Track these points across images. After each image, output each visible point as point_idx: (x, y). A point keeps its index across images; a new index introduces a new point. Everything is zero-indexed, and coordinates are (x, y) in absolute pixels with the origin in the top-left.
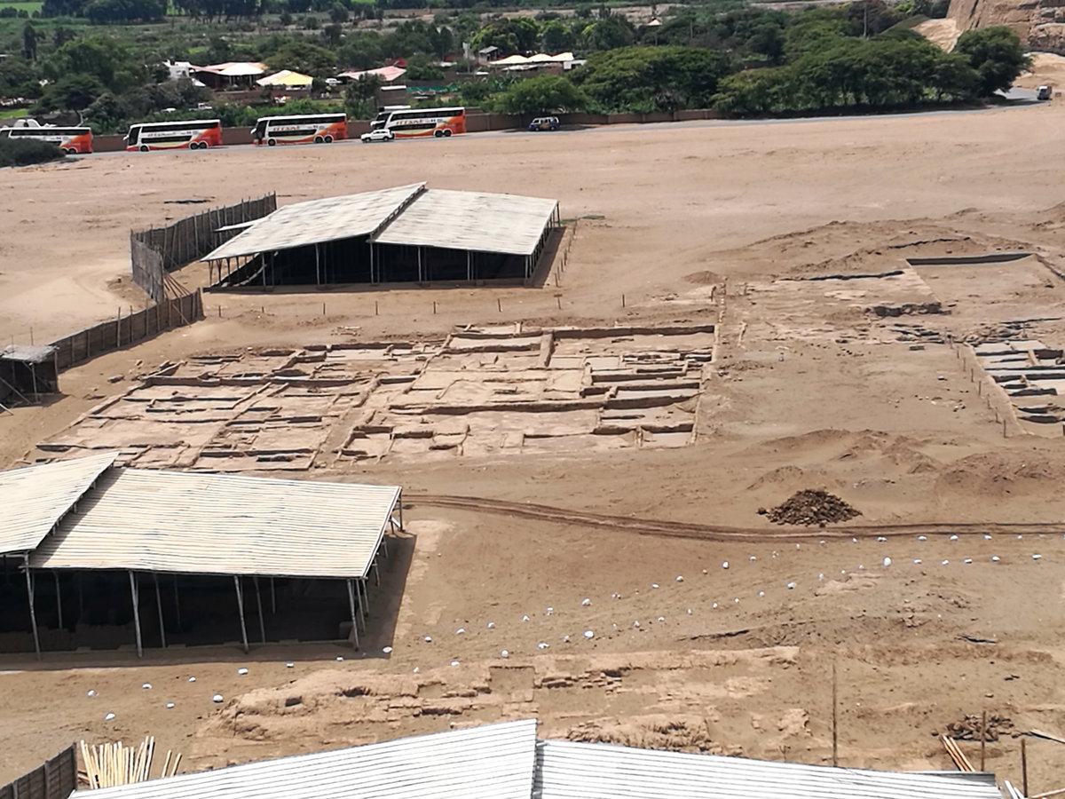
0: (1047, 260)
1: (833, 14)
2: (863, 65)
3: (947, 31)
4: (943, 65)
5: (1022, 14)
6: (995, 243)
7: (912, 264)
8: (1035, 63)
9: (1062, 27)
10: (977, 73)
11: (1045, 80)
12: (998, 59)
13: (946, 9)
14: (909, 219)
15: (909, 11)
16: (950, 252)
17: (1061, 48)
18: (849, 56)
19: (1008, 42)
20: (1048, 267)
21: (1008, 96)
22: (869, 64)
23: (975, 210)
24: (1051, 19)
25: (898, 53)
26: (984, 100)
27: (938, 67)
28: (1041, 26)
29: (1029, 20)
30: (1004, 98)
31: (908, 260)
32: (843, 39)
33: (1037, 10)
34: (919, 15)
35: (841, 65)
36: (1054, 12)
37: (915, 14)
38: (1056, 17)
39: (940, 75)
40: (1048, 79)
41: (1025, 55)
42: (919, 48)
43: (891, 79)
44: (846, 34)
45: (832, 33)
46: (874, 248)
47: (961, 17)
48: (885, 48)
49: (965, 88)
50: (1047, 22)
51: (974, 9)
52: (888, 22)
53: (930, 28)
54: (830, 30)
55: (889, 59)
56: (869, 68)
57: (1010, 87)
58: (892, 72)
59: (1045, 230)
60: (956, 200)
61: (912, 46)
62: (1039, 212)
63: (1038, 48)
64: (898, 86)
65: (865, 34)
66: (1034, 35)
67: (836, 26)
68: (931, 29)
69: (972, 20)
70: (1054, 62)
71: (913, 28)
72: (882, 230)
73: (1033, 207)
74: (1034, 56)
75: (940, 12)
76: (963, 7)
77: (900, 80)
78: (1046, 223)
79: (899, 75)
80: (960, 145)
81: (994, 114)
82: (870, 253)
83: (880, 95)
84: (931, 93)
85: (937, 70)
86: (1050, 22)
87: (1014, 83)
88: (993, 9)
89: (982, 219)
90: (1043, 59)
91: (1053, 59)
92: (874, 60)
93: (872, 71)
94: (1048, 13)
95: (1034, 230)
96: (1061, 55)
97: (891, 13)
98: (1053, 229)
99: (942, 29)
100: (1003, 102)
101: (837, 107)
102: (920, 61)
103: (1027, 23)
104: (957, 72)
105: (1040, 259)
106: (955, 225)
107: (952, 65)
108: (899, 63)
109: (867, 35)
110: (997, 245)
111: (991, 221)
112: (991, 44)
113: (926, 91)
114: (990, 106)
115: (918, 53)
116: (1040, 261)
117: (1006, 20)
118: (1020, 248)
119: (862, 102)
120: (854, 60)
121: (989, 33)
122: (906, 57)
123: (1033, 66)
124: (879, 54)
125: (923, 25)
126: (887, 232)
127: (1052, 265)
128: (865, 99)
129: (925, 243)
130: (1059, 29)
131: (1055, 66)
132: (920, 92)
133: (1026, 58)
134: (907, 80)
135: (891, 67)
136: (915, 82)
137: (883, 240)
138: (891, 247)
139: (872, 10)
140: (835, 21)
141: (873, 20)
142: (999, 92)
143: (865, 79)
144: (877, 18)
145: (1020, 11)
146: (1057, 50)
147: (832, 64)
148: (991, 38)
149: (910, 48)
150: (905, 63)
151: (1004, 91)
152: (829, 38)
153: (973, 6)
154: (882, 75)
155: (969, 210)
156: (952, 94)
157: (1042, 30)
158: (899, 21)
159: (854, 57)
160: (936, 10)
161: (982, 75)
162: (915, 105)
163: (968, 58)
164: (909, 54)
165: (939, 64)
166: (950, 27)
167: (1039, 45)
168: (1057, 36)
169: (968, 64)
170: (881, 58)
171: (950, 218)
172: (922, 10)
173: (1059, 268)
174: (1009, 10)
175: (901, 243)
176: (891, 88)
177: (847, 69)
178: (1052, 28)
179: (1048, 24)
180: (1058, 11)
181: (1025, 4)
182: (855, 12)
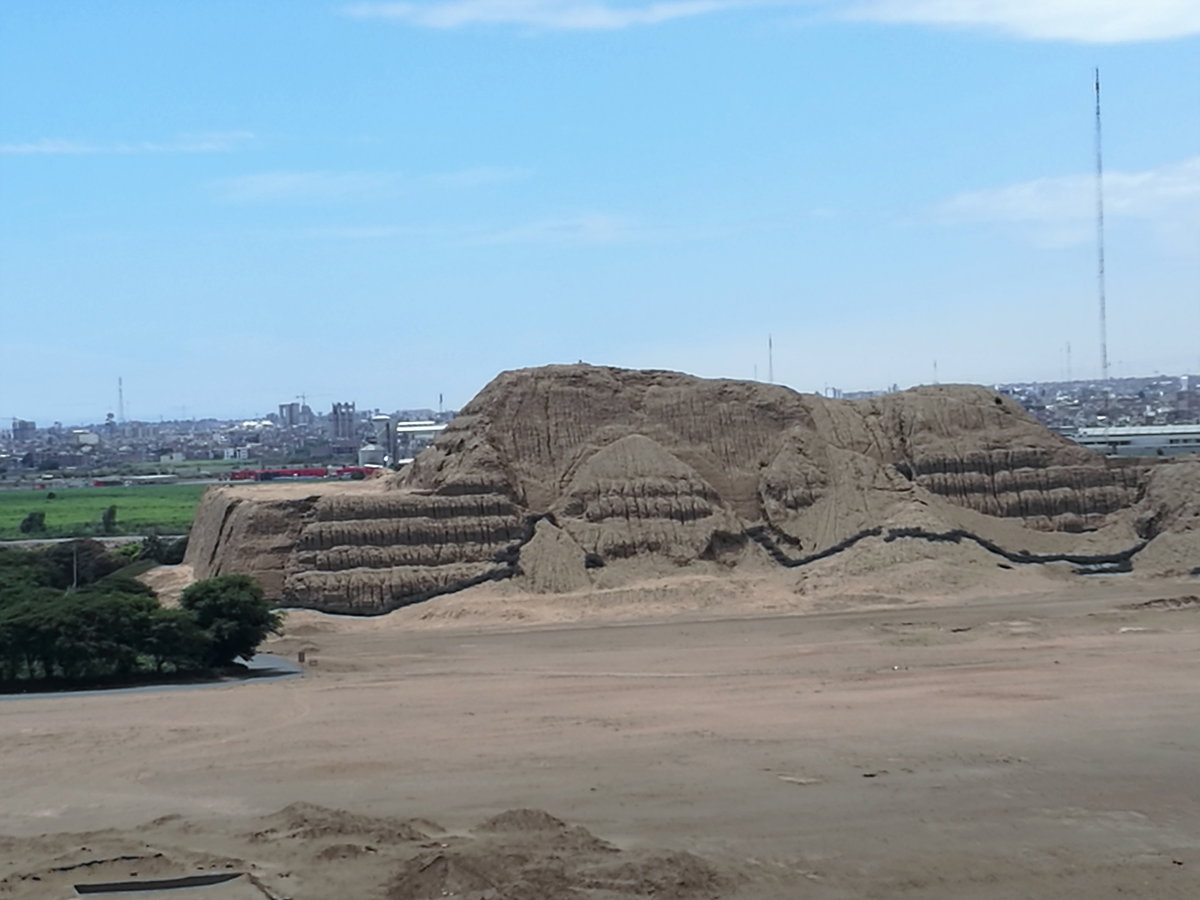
0: (262, 882)
1: (24, 558)
2: (54, 624)
3: (181, 581)
4: (162, 625)
5: (275, 560)
6: (197, 860)
7: (80, 892)
8: (283, 623)
9: (326, 576)
10: (208, 635)
11: (303, 643)
12: (232, 618)
13: (183, 553)
14: (92, 830)
15: (136, 554)
16: (134, 874)
17: (326, 602)
18: (35, 613)
19: (245, 596)
20: (264, 891)
21: (250, 665)
22: (61, 623)
23: (178, 817)
24: (312, 566)
25: (101, 608)
26: (218, 670)
27: (155, 628)
28: (300, 575)
29: (283, 567)
30: (246, 667)
31: (76, 887)
32: (36, 591)
33: (293, 555)
34: (147, 560)
35: (23, 625)
36: (315, 556)
37: (143, 558)
38: (319, 562)
39: (158, 638)
40: (308, 642)
41: (272, 612)
42: (128, 602)
43: (93, 643)
45: (22, 583)
46: (32, 871)
47: (200, 563)
48: (81, 603)
49: (192, 655)
50: (307, 570)
51: (214, 553)
52: (106, 567)
53: (158, 577)
54: (19, 579)
55: (89, 617)
56: (62, 629)
57: (253, 654)
58: (94, 634)
59: (265, 841)
60: (162, 802)
61: (120, 600)
62: (262, 818)
63: (296, 603)
64: (101, 653)
66: (291, 587)
67: (27, 574)
68: (161, 577)
69: (212, 566)
70: (316, 620)
71: (138, 578)
72: (45, 847)
73: (258, 811)
74: (283, 613)
75: (176, 556)
76: (202, 549)
77: (105, 644)
78: (267, 832)
79: (102, 639)
80: (175, 730)
81: (231, 688)
82: (24, 878)
83: (79, 664)
84: (147, 661)
85: (155, 631)
86: (311, 569)
87: (258, 649)
88: (236, 553)
89: (186, 829)
90: (294, 617)
91: (315, 617)
92: (68, 619)
93: (66, 634)
94: (308, 558)
95: (251, 841)
96: (324, 612)
97: (110, 556)
98: (275, 840)
99: (177, 578)
100: (244, 673)
101: (20, 681)
102: (131, 619)
103: (281, 571)
104: (180, 634)
105: (254, 881)
106: (146, 836)
107: (174, 625)
108: (102, 621)
109: (77, 585)
110: (199, 863)
111: (198, 831)
112: (224, 598)
113: (141, 659)
114: (225, 678)
115: (128, 609)
116: (253, 883)
117: (252, 569)
118: (228, 866)
119: (55, 673)
120: (41, 619)
121: (223, 584)
122: (111, 614)
123: (282, 626)
124: (75, 610)
125: (149, 573)
126: (52, 849)
127: (269, 888)
128: (58, 671)
129: (100, 862)
130: (322, 579)
131: (318, 626)
132: (133, 661)
133: (273, 615)
134: (115, 645)
135: (92, 628)
136: (124, 648)
137: (43, 861)
138: (54, 870)
139: (86, 553)
140: (26, 567)
141: (86, 566)
142: (239, 660)
143: (58, 643)
144: (91, 564)
145: (271, 555)
146: (320, 606)
147: (11, 624)
148: (224, 590)
149: (116, 603)
150: (110, 621)
151: (246, 660)
152: (17, 589)
153: (213, 549)
154: (80, 638)
155: (171, 818)
156: (175, 662)
157: (300, 580)
158: (121, 566)
159: (42, 615)
160: (171, 553)
161: (216, 636)
162: (127, 677)
163: (194, 615)
164: (117, 610)
165: (157, 624)
166: (186, 576)
167: (293, 600)
168: (320, 587)
169: (196, 623)
170: (78, 615)
171: (145, 828)
172: (152, 554)
173: (277, 892)
174: (258, 553)
175: (67, 864)
176: (93, 656)
177: (34, 630)
178: (314, 577)
179: (307, 572)
180: (321, 555)
181: (277, 546)
182: (60, 555)
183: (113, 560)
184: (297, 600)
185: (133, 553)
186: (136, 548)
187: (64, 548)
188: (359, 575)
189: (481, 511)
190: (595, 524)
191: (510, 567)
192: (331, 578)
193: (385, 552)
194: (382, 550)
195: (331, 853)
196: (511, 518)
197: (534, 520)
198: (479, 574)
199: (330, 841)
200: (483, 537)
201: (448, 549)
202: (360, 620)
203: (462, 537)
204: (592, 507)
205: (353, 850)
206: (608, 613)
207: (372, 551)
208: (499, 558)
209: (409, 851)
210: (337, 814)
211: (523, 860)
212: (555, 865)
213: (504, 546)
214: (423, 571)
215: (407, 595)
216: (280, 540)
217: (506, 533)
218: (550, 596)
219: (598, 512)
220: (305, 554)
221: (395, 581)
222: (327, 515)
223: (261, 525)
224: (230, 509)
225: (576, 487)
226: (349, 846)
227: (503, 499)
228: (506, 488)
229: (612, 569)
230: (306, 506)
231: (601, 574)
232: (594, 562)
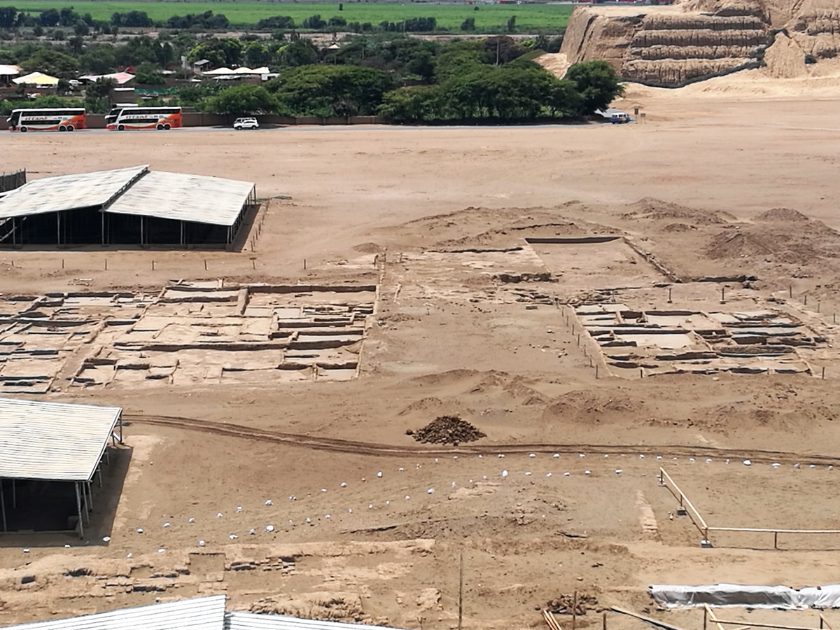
0: (631, 242)
1: (473, 46)
2: (496, 86)
3: (560, 63)
4: (556, 89)
5: (617, 52)
6: (593, 228)
7: (529, 242)
8: (625, 90)
9: (647, 63)
10: (582, 95)
11: (633, 103)
12: (597, 86)
13: (560, 46)
14: (529, 207)
15: (531, 46)
16: (559, 234)
17: (646, 79)
18: (485, 79)
19: (605, 74)
20: (633, 248)
21: (605, 115)
22: (500, 86)
23: (578, 202)
24: (638, 57)
25: (523, 78)
26: (586, 117)
27: (552, 90)
28: (632, 62)
29: (622, 57)
30: (602, 116)
31: (527, 239)
32: (480, 66)
33: (628, 50)
34: (538, 50)
35: (478, 86)
36: (641, 51)
37: (536, 48)
38: (643, 55)
39: (554, 96)
40: (636, 102)
41: (619, 84)
42: (539, 74)
43: (516, 98)
44: (483, 62)
45: (472, 61)
46: (501, 229)
47: (570, 53)
48: (512, 75)
49: (572, 108)
50: (636, 59)
51: (580, 47)
52: (515, 54)
53: (546, 60)
54: (470, 58)
55: (515, 83)
56: (500, 89)
57: (607, 108)
58: (518, 93)
59: (631, 219)
60: (567, 193)
61: (533, 73)
62: (626, 205)
63: (629, 79)
64: (521, 104)
65: (497, 64)
66: (626, 69)
67: (475, 55)
68: (548, 61)
69: (579, 55)
70: (640, 90)
71: (534, 60)
72: (507, 215)
73: (623, 201)
74: (625, 85)
75: (555, 48)
76: (572, 45)
77: (523, 99)
78: (631, 214)
79: (522, 96)
80: (568, 151)
81: (595, 128)
82: (497, 233)
83: (508, 110)
84: (547, 110)
85: (552, 92)
86: (638, 59)
87: (610, 105)
88: (595, 47)
89: (584, 209)
90: (631, 87)
91: (640, 87)
92: (504, 83)
93: (503, 92)
94: (637, 52)
95: (622, 218)
96: (645, 85)
97: (517, 47)
98: (636, 219)
99: (557, 61)
100: (601, 119)
101: (474, 117)
102: (539, 86)
103: (621, 59)
104: (566, 95)
105: (627, 242)
106: (561, 212)
107: (563, 89)
108: (523, 86)
109: (499, 64)
110: (595, 229)
111: (590, 211)
112: (592, 74)
113: (543, 108)
114: (591, 122)
115: (537, 79)
116: (626, 243)
117: (606, 56)
118: (611, 233)
119: (494, 115)
120: (489, 83)
121: (592, 66)
122: (528, 82)
123: (624, 92)
124: (508, 78)
125: (541, 57)
126: (511, 217)
127: (636, 246)
128: (496, 113)
129: (539, 226)
130: (645, 65)
131: (642, 93)
132: (538, 109)
133: (620, 86)
134: (529, 100)
135: (517, 89)
136: (535, 102)
137: (506, 223)
138: (514, 229)
139: (503, 44)
140: (475, 52)
141: (503, 52)
142: (598, 112)
143: (497, 97)
144: (507, 51)
145: (615, 50)
146: (642, 81)
147: (472, 85)
148: (593, 69)
149: (531, 75)
150: (527, 86)
151: (602, 111)
152: (470, 64)
153: (580, 44)
154: (509, 95)
155: (574, 202)
156: (562, 111)
157: (632, 65)
158: (524, 53)
159: (489, 80)
160: (552, 46)
161: (586, 97)
162: (534, 119)
163: (575, 84)
164: (531, 79)
165: (553, 88)
166: (562, 60)
167: (630, 76)
168: (643, 70)
169: (576, 88)
170: (509, 82)
171: (559, 207)
172: (541, 46)
173: (641, 249)
174: (608, 48)
175: (521, 226)
176: (516, 105)
177: (484, 89)
178: (640, 63)
179: (636, 61)
180: (645, 50)
181: (619, 44)
182: (490, 45)
183: (519, 49)
184: (630, 77)
185: (530, 45)
186: (532, 42)
187: (492, 41)
188: (667, 63)
189: (743, 26)
190: (812, 37)
191: (759, 62)
192: (650, 64)
193: (683, 50)
194: (681, 48)
195: (670, 228)
196: (760, 31)
197: (775, 32)
198: (739, 65)
199: (670, 221)
200: (743, 43)
201: (721, 49)
202: (666, 91)
203: (730, 42)
204: (811, 26)
205: (683, 227)
206: (817, 92)
207: (675, 49)
208: (752, 55)
209: (717, 229)
210: (672, 205)
211: (787, 238)
212: (806, 242)
213: (755, 49)
214: (705, 62)
215: (695, 76)
216: (621, 40)
217: (756, 41)
218: (782, 80)
219: (815, 29)
220: (635, 50)
221: (688, 67)
222: (650, 26)
223: (609, 32)
224: (591, 21)
225: (802, 13)
226: (681, 225)
227: (756, 19)
228: (759, 13)
229: (822, 64)
230: (637, 20)
231: (814, 67)
232: (810, 60)
